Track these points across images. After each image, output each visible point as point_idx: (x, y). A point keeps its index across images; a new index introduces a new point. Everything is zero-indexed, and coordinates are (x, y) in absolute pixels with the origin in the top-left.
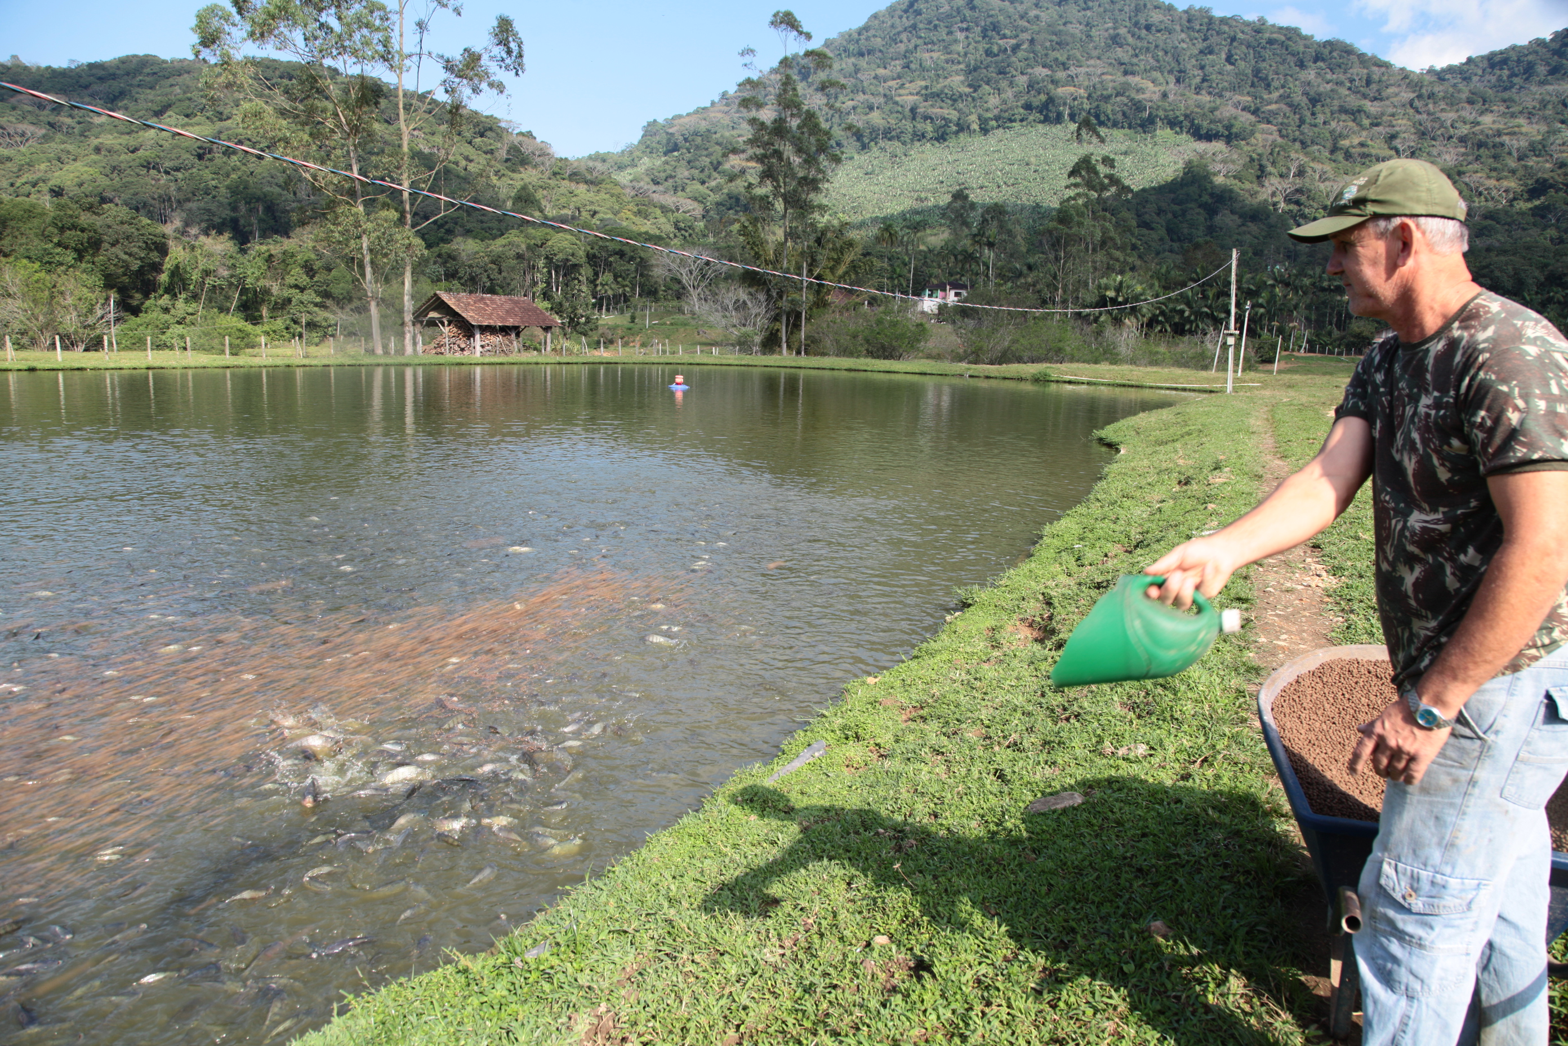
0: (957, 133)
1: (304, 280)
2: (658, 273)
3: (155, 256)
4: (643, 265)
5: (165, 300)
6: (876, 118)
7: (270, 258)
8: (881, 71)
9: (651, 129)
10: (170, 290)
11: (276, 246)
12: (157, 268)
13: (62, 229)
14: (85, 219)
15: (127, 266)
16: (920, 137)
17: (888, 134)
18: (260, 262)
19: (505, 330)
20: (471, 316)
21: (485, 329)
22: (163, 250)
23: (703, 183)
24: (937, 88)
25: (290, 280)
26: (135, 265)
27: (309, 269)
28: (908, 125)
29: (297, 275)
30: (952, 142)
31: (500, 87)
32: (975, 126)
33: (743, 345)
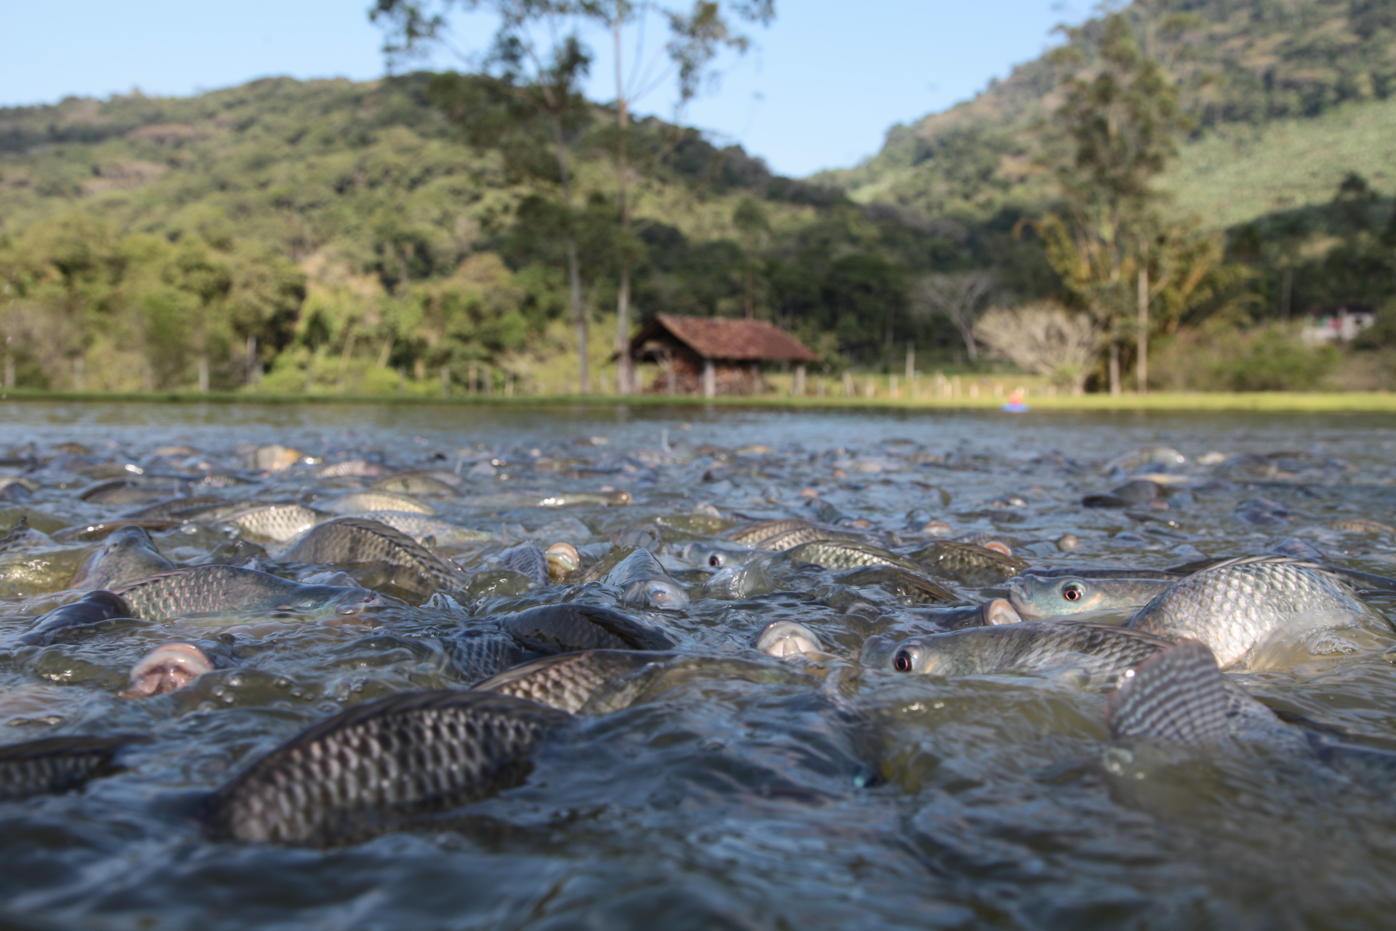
0: (1336, 103)
1: (468, 327)
2: (918, 310)
3: (291, 302)
4: (898, 301)
5: (301, 354)
6: (1210, 94)
7: (427, 303)
8: (1219, 28)
9: (895, 135)
10: (309, 343)
11: (435, 288)
12: (292, 316)
13: (187, 270)
14: (214, 257)
15: (258, 312)
16: (1279, 113)
17: (1230, 114)
18: (416, 308)
19: (744, 364)
20: (700, 344)
21: (721, 363)
22: (300, 293)
23: (967, 197)
24: (1305, 40)
25: (452, 328)
26: (269, 311)
27: (475, 313)
28: (1260, 98)
29: (460, 321)
30: (1329, 117)
31: (742, 43)
32: (1367, 89)
33: (1062, 382)
